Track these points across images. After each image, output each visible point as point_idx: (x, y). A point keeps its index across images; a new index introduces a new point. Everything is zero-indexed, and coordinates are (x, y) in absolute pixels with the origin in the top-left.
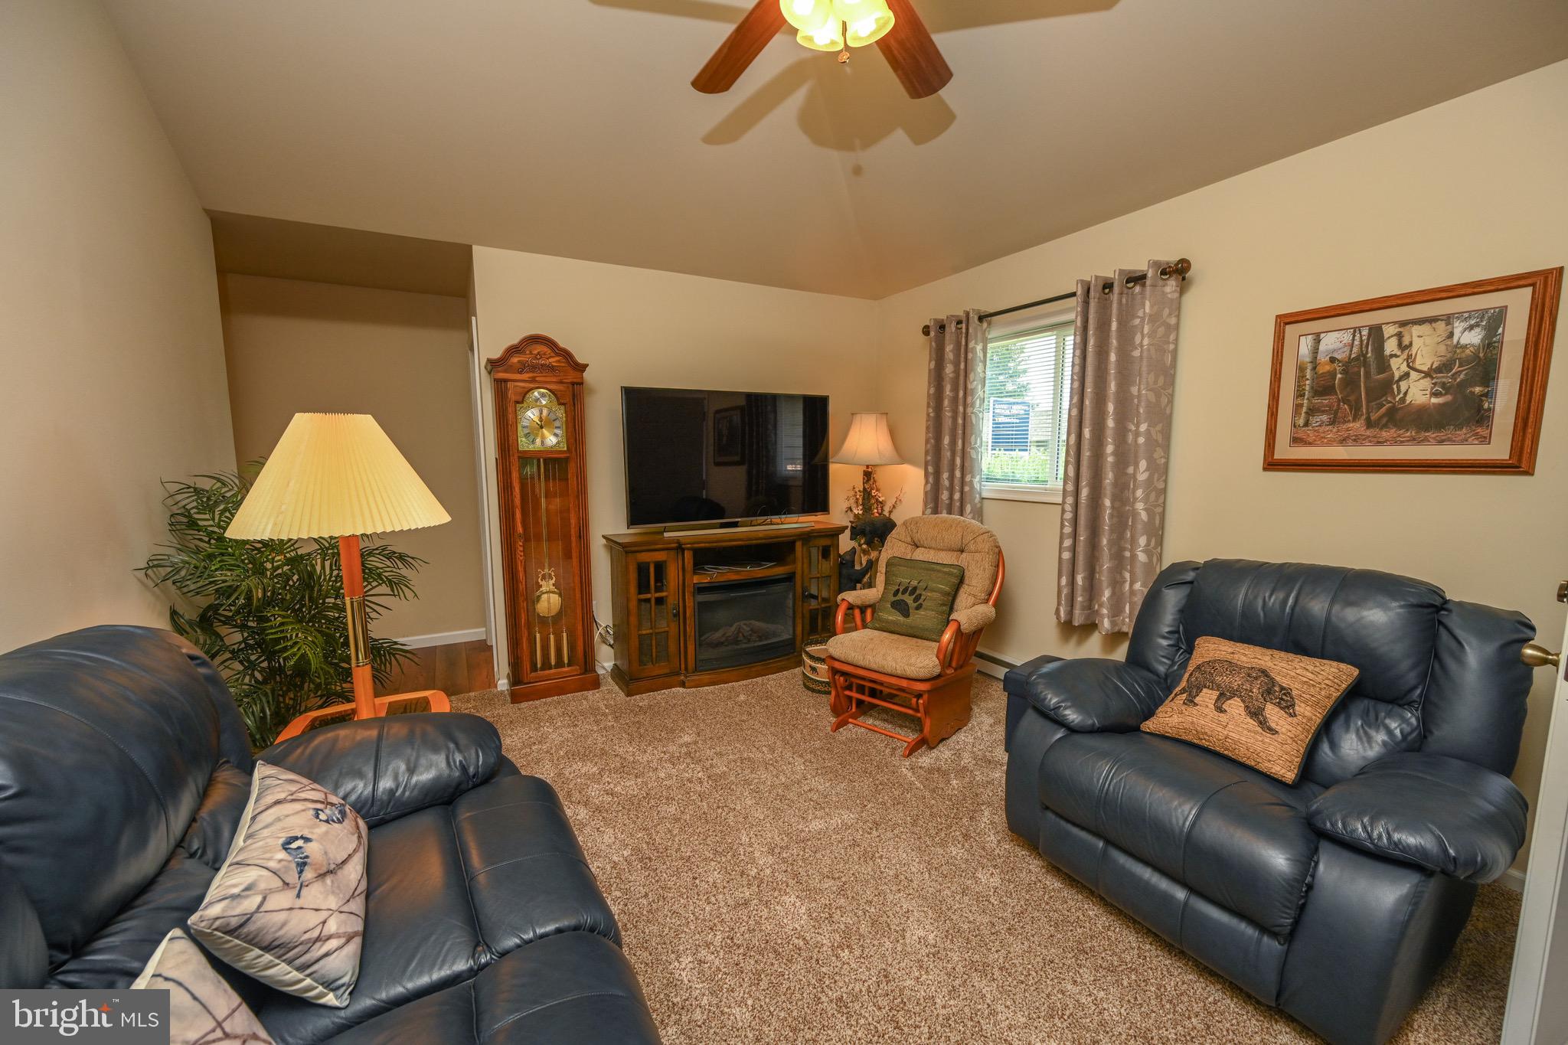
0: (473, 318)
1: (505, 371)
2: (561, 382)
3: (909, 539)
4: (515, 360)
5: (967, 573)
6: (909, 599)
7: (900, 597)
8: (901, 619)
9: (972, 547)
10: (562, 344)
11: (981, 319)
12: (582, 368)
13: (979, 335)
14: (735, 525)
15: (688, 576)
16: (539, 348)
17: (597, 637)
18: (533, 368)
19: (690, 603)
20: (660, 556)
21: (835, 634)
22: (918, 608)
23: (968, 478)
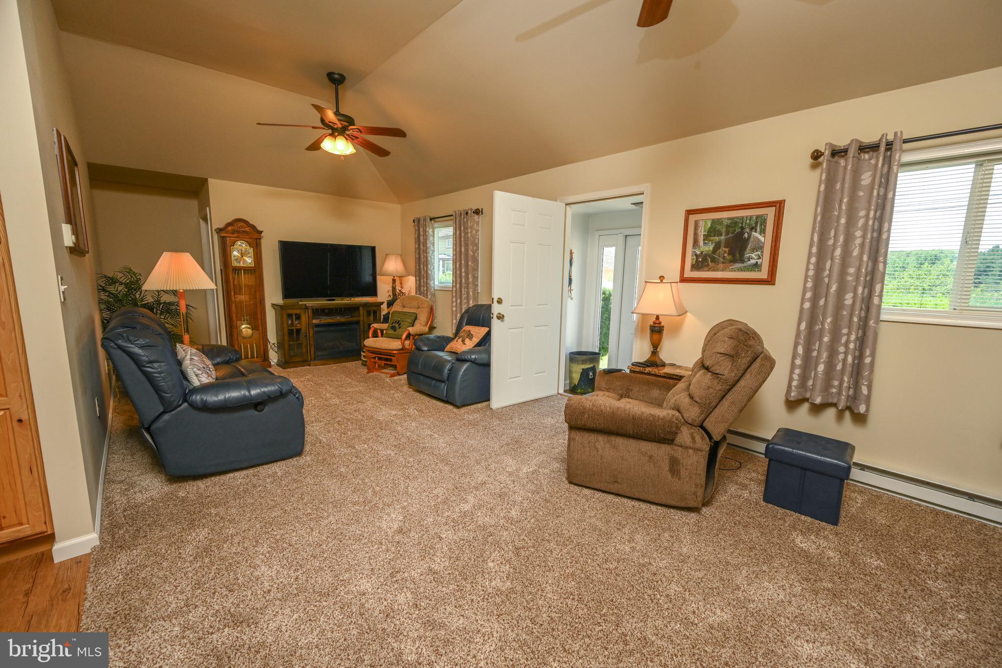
0: (208, 208)
1: (226, 233)
2: (251, 238)
3: (401, 305)
4: (230, 228)
5: (418, 316)
6: (396, 325)
7: (394, 324)
8: (393, 332)
9: (421, 306)
10: (251, 223)
11: (431, 219)
12: (261, 232)
13: (430, 226)
14: (334, 300)
15: (310, 319)
16: (240, 224)
17: (269, 347)
18: (238, 232)
19: (311, 332)
20: (298, 312)
21: (369, 338)
22: (399, 328)
23: (428, 281)
